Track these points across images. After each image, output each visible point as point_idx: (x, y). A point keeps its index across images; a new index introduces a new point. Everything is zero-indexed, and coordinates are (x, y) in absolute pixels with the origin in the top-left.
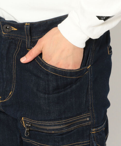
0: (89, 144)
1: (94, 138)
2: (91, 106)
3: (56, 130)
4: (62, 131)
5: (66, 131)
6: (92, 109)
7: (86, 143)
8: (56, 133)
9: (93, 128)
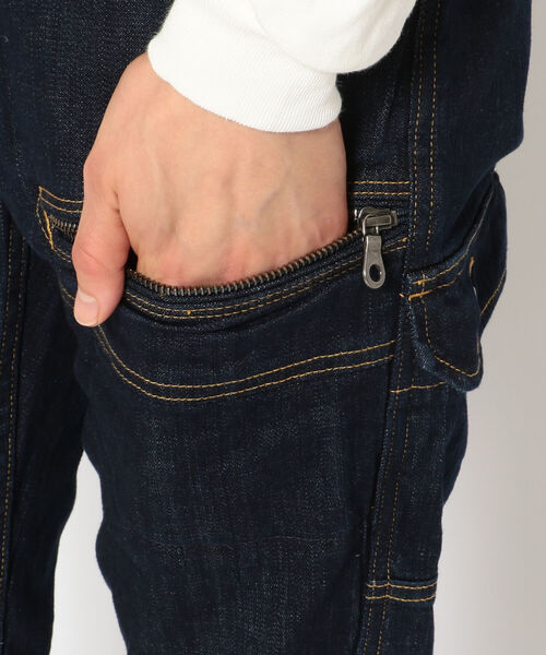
0: (390, 362)
1: (421, 326)
2: (424, 142)
3: (205, 302)
4: (245, 307)
5: (264, 302)
6: (423, 160)
7: (371, 355)
8: (206, 321)
9: (417, 272)
